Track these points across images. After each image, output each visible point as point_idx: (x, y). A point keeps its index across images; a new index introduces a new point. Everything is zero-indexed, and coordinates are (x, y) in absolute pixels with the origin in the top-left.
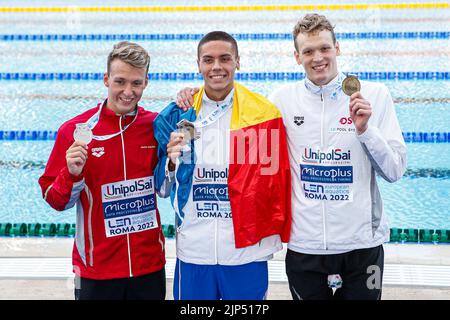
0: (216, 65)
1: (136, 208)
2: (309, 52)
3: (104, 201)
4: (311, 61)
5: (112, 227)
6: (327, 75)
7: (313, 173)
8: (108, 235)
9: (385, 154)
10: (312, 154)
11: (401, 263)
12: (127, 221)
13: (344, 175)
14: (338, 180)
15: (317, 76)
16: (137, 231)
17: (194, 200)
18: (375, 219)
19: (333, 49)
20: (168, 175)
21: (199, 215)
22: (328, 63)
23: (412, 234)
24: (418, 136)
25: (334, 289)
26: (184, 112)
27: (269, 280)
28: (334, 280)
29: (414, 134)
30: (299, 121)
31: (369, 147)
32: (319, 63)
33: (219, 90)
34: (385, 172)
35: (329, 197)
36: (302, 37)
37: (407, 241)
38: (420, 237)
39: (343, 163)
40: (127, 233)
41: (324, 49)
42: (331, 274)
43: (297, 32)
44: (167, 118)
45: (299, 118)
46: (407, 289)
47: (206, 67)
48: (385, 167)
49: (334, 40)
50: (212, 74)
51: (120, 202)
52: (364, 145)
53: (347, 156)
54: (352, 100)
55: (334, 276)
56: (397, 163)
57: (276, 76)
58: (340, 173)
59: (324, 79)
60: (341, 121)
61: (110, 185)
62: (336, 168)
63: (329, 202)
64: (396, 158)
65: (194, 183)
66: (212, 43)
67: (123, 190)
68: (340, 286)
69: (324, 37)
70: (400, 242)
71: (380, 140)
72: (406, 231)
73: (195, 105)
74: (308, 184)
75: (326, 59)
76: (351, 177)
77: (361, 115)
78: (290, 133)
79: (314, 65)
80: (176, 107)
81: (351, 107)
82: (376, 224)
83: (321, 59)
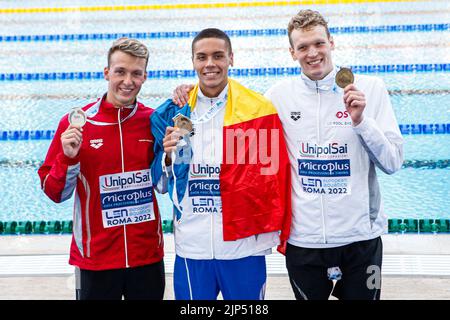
0: (210, 62)
1: (133, 200)
2: (304, 47)
3: (102, 192)
4: (306, 57)
5: (109, 218)
6: (323, 69)
7: (311, 167)
8: (106, 225)
9: (382, 145)
10: (309, 148)
11: (401, 253)
12: (124, 213)
13: (342, 169)
14: (336, 174)
15: (312, 72)
16: (133, 222)
17: (190, 195)
18: (373, 211)
19: (328, 44)
20: (165, 170)
21: (195, 210)
22: (323, 58)
23: (412, 225)
24: (417, 128)
25: (335, 282)
26: (179, 109)
27: (268, 272)
28: (334, 272)
29: (413, 126)
30: (296, 117)
31: (366, 138)
32: (314, 59)
33: (213, 87)
34: (383, 164)
35: (327, 190)
36: (296, 33)
37: (408, 232)
38: (419, 227)
39: (340, 157)
40: (124, 224)
41: (318, 44)
42: (331, 266)
43: (291, 28)
44: (163, 115)
45: (295, 113)
46: (407, 280)
47: (200, 64)
48: (382, 159)
49: (328, 35)
50: (206, 71)
51: (118, 194)
52: (360, 137)
53: (344, 150)
54: (346, 92)
55: (334, 269)
56: (394, 155)
57: (276, 72)
58: (337, 166)
59: (320, 73)
60: (337, 115)
61: (108, 176)
62: (333, 162)
63: (327, 195)
64: (393, 149)
65: (190, 179)
66: (205, 40)
67: (120, 182)
68: (340, 278)
69: (318, 32)
70: (399, 232)
71: (376, 131)
72: (406, 221)
73: (190, 102)
74: (306, 178)
75: (321, 54)
76: (349, 170)
77: (356, 106)
78: (286, 128)
79: (309, 60)
80: (173, 103)
81: (345, 100)
82: (373, 215)
83: (315, 55)
